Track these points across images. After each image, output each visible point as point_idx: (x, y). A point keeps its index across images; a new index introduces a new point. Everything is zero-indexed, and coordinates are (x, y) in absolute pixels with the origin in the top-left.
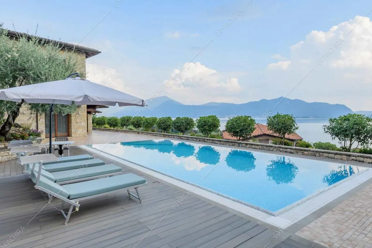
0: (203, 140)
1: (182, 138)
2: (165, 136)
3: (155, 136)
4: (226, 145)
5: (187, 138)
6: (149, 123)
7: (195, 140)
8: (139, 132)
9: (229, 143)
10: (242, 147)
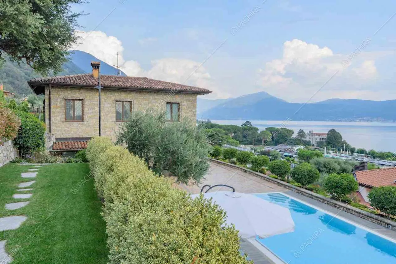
0: (333, 204)
1: (303, 193)
2: (280, 184)
3: (267, 181)
4: (368, 220)
5: (311, 196)
6: (259, 163)
7: (322, 201)
8: (245, 170)
9: (373, 219)
10: (392, 229)
